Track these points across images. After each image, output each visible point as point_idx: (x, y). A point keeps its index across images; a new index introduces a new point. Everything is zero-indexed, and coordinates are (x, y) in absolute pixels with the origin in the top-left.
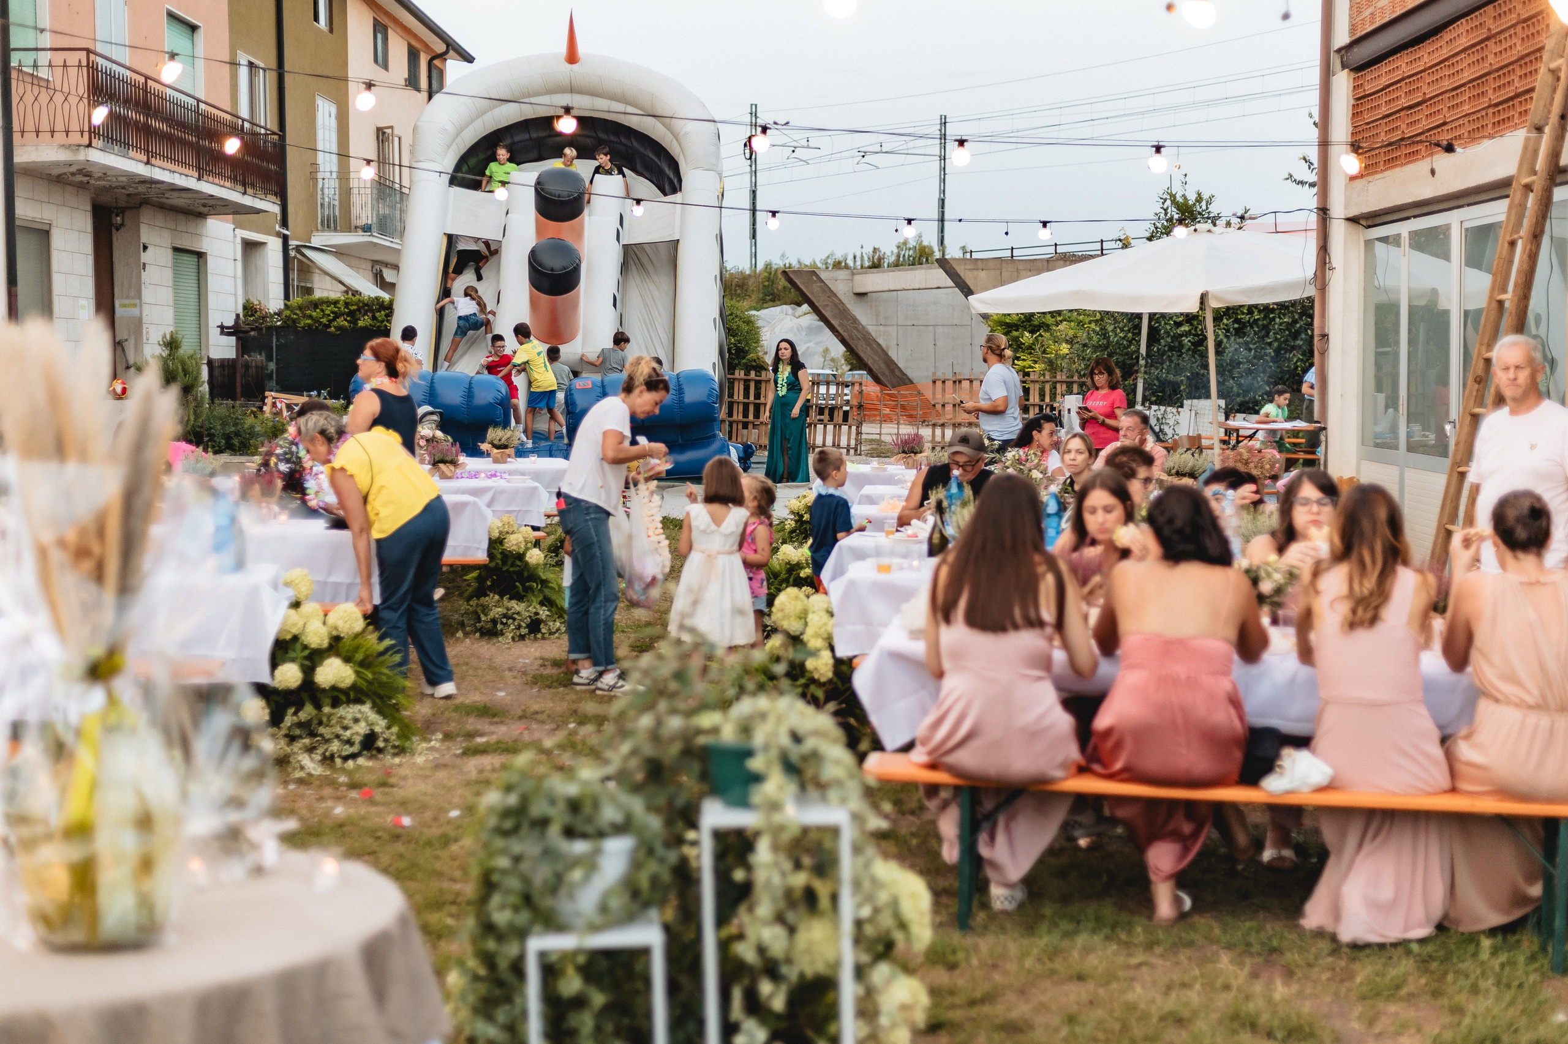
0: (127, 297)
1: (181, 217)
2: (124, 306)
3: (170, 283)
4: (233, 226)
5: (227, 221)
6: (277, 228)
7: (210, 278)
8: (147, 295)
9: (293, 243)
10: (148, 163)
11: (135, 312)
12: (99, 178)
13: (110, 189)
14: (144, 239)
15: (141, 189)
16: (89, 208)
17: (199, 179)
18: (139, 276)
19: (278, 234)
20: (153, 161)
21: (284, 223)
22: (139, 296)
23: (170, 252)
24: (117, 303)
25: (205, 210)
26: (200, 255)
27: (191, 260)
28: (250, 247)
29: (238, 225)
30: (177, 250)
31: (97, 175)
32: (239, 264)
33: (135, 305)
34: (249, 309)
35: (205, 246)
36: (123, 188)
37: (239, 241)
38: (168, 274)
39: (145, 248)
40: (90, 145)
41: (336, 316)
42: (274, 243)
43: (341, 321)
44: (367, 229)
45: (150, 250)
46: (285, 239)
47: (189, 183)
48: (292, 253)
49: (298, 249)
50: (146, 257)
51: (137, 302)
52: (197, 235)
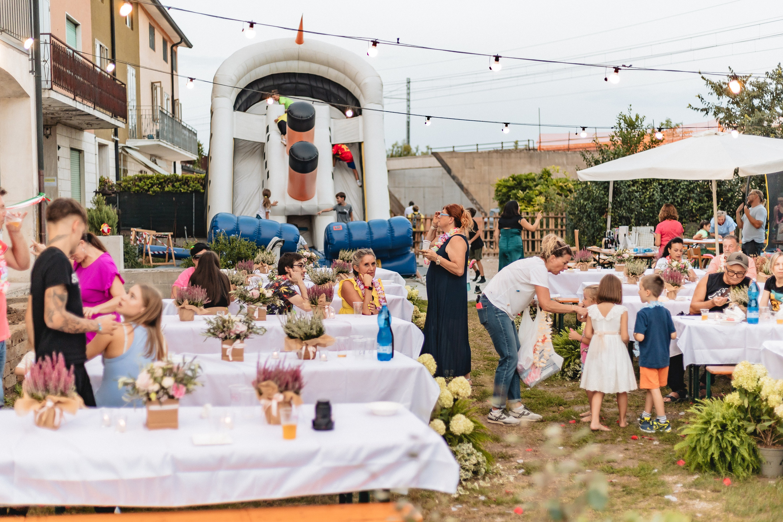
0: (49, 176)
1: (73, 130)
2: (48, 180)
3: (69, 167)
4: (94, 136)
5: (92, 133)
6: (112, 137)
7: (86, 164)
8: (60, 174)
9: (120, 145)
10: (74, 99)
11: (53, 184)
14: (58, 143)
17: (94, 109)
18: (56, 164)
19: (113, 140)
20: (77, 98)
21: (116, 134)
22: (56, 176)
23: (69, 149)
25: (84, 126)
26: (80, 152)
27: (76, 154)
28: (101, 146)
29: (97, 135)
30: (72, 149)
32: (97, 156)
33: (54, 180)
34: (103, 182)
35: (83, 147)
37: (97, 144)
38: (68, 162)
39: (59, 148)
40: (51, 89)
41: (152, 185)
42: (111, 145)
43: (155, 188)
44: (150, 137)
45: (60, 149)
46: (116, 143)
47: (90, 111)
48: (120, 151)
49: (123, 148)
50: (59, 153)
51: (55, 178)
52: (80, 141)
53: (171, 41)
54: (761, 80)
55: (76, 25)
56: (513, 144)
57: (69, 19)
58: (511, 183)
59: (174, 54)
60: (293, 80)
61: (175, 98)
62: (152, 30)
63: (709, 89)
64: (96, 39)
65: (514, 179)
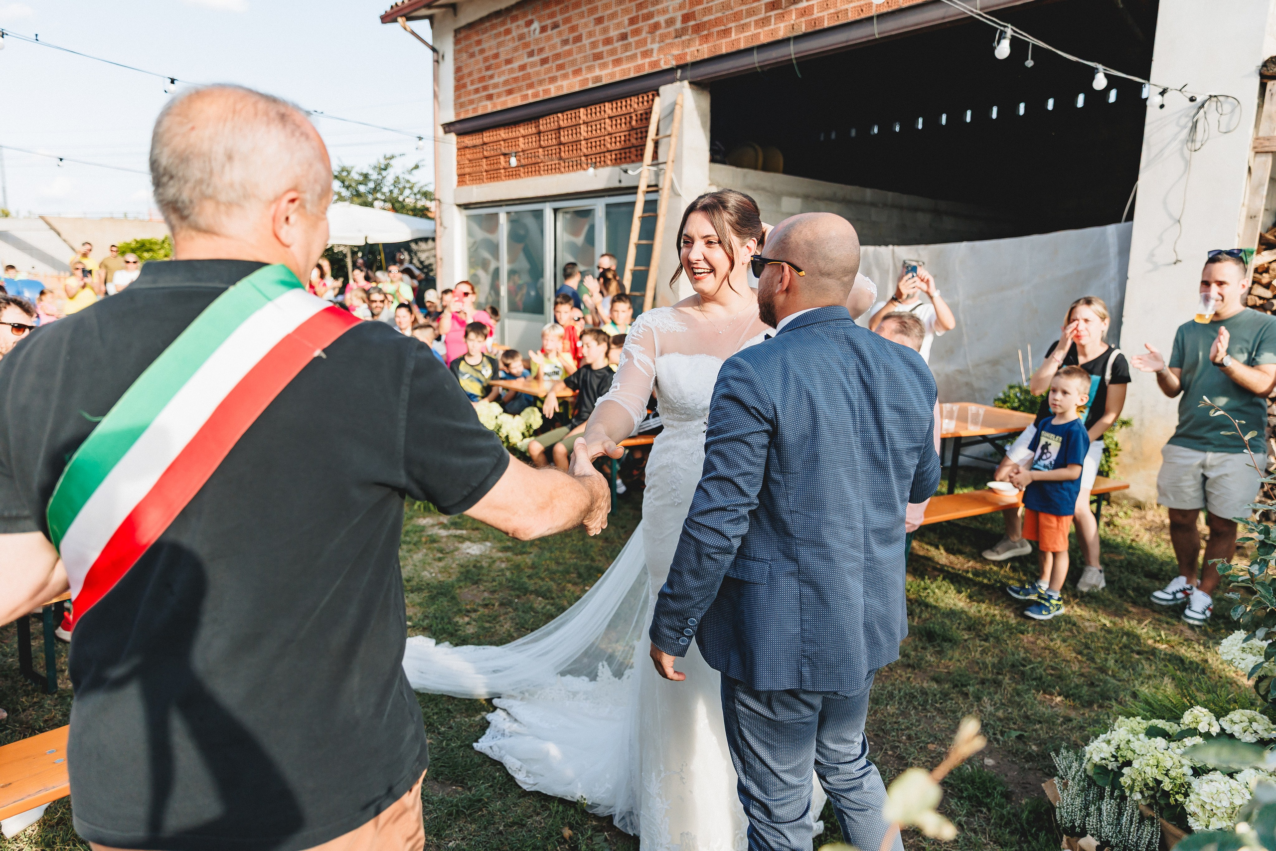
58: (135, 244)
65: (137, 242)
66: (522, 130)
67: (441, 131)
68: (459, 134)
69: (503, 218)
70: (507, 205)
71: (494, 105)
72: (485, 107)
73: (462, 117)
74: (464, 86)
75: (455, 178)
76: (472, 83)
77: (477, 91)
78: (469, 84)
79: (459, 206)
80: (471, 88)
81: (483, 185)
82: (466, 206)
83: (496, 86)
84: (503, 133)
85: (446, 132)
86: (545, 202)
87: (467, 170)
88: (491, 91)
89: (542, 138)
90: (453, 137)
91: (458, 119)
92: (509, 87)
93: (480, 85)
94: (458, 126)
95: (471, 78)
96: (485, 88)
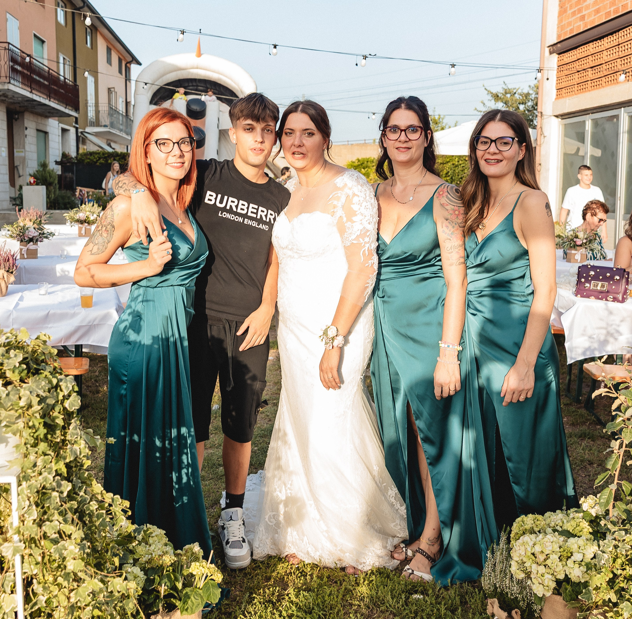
0: (19, 148)
1: (40, 118)
2: (18, 152)
3: (35, 143)
4: (57, 122)
5: (56, 120)
6: (74, 124)
7: (50, 142)
8: (27, 147)
9: (80, 130)
10: (31, 92)
11: (22, 154)
12: (11, 98)
13: (14, 103)
14: (26, 125)
15: (26, 104)
16: (5, 111)
17: (50, 100)
18: (24, 140)
19: (74, 127)
20: (33, 91)
21: (76, 122)
22: (24, 148)
23: (35, 131)
24: (15, 151)
25: (48, 114)
26: (46, 133)
27: (42, 134)
28: (64, 131)
29: (60, 122)
30: (38, 130)
31: (9, 97)
32: (60, 138)
33: (23, 152)
34: (64, 155)
35: (48, 129)
36: (19, 103)
37: (60, 128)
38: (35, 140)
39: (26, 129)
40: (9, 83)
41: (100, 158)
42: (73, 130)
43: (102, 161)
44: (105, 126)
45: (28, 129)
46: (77, 129)
47: (47, 102)
48: (79, 134)
49: (82, 133)
50: (27, 132)
51: (23, 150)
52: (46, 125)
53: (125, 59)
54: (525, 91)
55: (43, 42)
56: (372, 141)
57: (35, 36)
58: (356, 164)
59: (128, 70)
60: (194, 84)
61: (128, 101)
62: (109, 50)
63: (489, 97)
64: (60, 53)
65: (359, 161)
66: (606, 42)
67: (547, 50)
68: (559, 54)
69: (589, 126)
70: (592, 113)
71: (586, 26)
72: (579, 27)
73: (562, 39)
74: (565, 11)
75: (554, 92)
76: (571, 8)
77: (574, 14)
78: (568, 9)
79: (557, 116)
80: (570, 12)
81: (575, 96)
82: (563, 116)
83: (587, 7)
84: (591, 48)
85: (551, 53)
86: (621, 108)
87: (563, 85)
88: (584, 13)
89: (621, 49)
90: (555, 57)
91: (559, 41)
92: (598, 7)
93: (576, 8)
94: (559, 45)
95: (570, 4)
96: (580, 10)
